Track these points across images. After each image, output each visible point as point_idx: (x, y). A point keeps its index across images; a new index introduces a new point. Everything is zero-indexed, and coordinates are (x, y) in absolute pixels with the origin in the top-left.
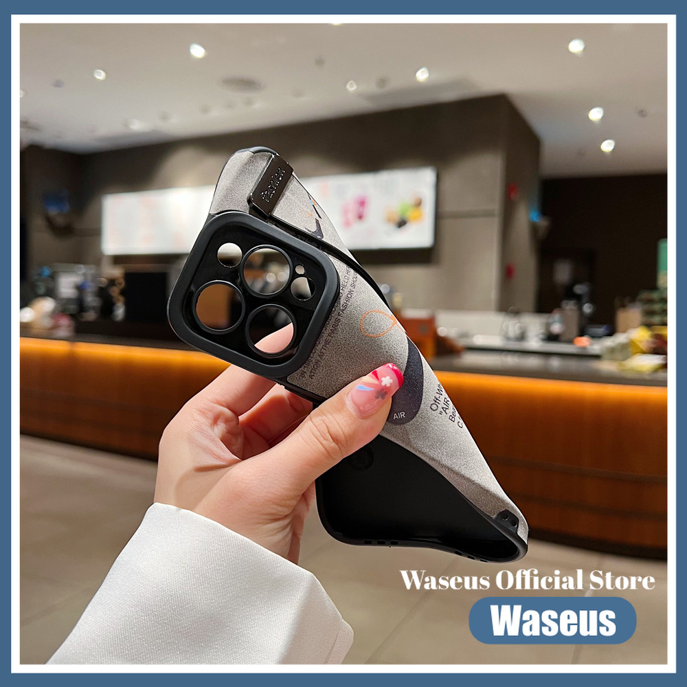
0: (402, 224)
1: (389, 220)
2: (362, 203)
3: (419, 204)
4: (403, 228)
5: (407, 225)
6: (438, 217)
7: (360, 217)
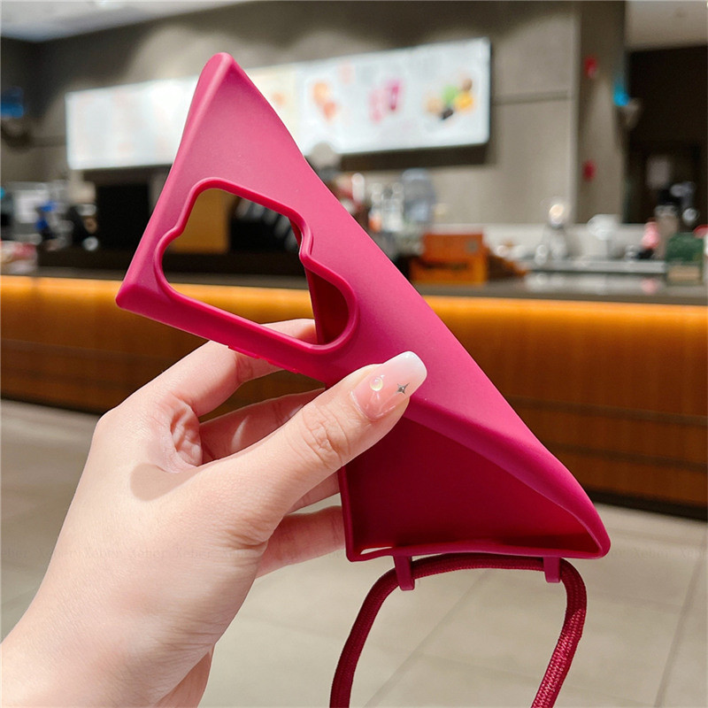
0: (447, 114)
1: (430, 110)
2: (395, 89)
3: (468, 87)
4: (449, 120)
5: (454, 115)
6: (494, 104)
7: (393, 107)
